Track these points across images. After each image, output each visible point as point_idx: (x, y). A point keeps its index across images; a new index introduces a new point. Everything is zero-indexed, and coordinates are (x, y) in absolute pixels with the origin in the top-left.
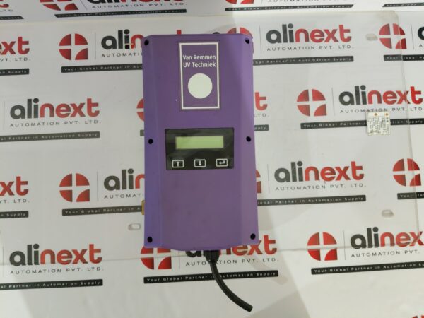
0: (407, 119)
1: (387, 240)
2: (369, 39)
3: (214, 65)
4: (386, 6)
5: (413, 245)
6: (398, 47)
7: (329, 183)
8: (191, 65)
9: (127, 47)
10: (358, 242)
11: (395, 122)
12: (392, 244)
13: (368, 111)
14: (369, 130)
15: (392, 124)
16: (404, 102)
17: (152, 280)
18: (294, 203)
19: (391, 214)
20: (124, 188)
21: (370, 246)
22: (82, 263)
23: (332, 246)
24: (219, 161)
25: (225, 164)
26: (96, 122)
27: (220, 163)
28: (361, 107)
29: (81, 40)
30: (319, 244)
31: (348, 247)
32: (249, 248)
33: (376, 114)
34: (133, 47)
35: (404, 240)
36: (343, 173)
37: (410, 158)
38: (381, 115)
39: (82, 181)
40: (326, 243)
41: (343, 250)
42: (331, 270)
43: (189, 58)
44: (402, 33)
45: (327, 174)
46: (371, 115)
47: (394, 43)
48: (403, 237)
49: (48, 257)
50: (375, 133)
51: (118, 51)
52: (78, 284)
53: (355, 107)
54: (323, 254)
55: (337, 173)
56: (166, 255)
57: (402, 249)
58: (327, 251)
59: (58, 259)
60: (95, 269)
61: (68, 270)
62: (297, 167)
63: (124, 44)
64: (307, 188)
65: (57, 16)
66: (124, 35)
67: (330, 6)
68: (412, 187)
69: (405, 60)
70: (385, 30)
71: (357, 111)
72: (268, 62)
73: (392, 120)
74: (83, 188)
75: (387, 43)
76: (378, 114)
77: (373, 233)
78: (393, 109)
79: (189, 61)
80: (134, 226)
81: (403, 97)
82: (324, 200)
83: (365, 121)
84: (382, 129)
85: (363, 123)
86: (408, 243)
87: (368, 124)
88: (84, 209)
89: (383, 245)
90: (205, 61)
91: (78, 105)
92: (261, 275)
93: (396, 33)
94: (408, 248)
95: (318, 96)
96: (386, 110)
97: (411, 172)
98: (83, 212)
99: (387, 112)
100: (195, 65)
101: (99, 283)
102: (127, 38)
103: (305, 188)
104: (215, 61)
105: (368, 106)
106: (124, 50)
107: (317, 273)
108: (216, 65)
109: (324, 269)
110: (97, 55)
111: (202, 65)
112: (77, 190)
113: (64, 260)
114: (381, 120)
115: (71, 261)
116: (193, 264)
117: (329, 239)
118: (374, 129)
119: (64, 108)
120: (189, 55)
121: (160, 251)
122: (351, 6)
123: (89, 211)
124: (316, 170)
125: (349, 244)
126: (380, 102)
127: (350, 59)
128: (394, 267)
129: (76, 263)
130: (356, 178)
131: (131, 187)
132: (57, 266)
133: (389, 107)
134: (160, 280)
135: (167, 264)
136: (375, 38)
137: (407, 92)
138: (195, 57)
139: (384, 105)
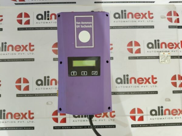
0: (178, 56)
1: (167, 112)
2: (162, 18)
3: (91, 27)
4: (170, 2)
5: (179, 115)
6: (175, 22)
7: (141, 85)
8: (80, 27)
9: (48, 19)
10: (154, 113)
11: (173, 57)
12: (169, 114)
13: (160, 52)
14: (161, 61)
15: (171, 58)
16: (177, 48)
17: (57, 128)
18: (124, 94)
19: (169, 100)
20: (45, 85)
21: (159, 115)
22: (25, 119)
23: (141, 115)
24: (93, 72)
25: (96, 74)
26: (33, 54)
27: (94, 73)
28: (157, 50)
29: (27, 15)
30: (135, 113)
31: (149, 115)
32: (103, 114)
33: (164, 53)
34: (51, 19)
35: (175, 112)
36: (147, 81)
37: (179, 74)
38: (166, 54)
39: (26, 81)
40: (138, 113)
41: (146, 116)
42: (140, 126)
43: (79, 23)
44: (178, 15)
45: (140, 81)
46: (162, 53)
47: (174, 20)
48: (174, 111)
49: (9, 116)
50: (163, 62)
51: (44, 21)
52: (23, 128)
53: (154, 49)
54: (137, 118)
55: (145, 81)
56: (64, 117)
57: (174, 117)
58: (139, 117)
59: (14, 117)
60: (31, 122)
61: (18, 122)
62: (126, 77)
63: (47, 18)
64: (131, 87)
65: (16, 4)
66: (47, 13)
67: (144, 2)
68: (180, 88)
69: (178, 28)
70: (170, 14)
71: (155, 52)
72: (114, 27)
73: (171, 56)
74: (26, 85)
75: (170, 20)
76: (165, 53)
77: (161, 109)
78: (172, 51)
79: (79, 25)
80: (49, 103)
81: (177, 46)
82: (138, 93)
83: (159, 57)
84: (166, 60)
85: (158, 57)
86: (177, 114)
87: (160, 58)
88: (26, 94)
89: (165, 114)
90: (87, 25)
91: (25, 46)
92: (108, 127)
93: (174, 15)
94: (177, 116)
95: (137, 44)
96: (169, 51)
97: (179, 81)
98: (26, 95)
99: (169, 53)
100: (82, 27)
101: (33, 128)
102: (48, 15)
103: (129, 87)
104: (92, 25)
105: (160, 50)
106: (47, 21)
107: (134, 127)
108: (92, 26)
109: (137, 125)
110: (34, 23)
111: (86, 26)
112: (23, 85)
113: (17, 117)
114: (166, 56)
115: (20, 118)
116: (76, 121)
117: (140, 111)
118: (163, 61)
119: (18, 47)
120: (79, 22)
121: (61, 115)
122: (154, 2)
123: (29, 95)
124: (135, 79)
125: (149, 114)
126: (166, 47)
127: (152, 27)
128: (170, 125)
129: (22, 119)
130: (153, 83)
131: (48, 85)
132: (14, 120)
133: (170, 50)
134: (61, 128)
135: (64, 121)
136: (165, 18)
137: (179, 43)
138: (82, 23)
139: (168, 49)
